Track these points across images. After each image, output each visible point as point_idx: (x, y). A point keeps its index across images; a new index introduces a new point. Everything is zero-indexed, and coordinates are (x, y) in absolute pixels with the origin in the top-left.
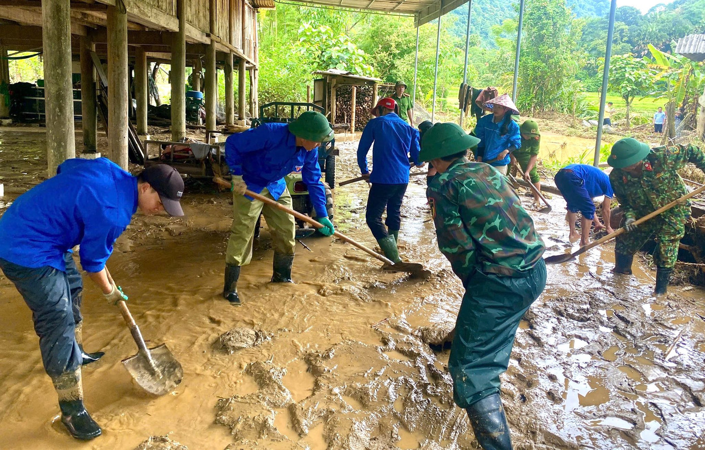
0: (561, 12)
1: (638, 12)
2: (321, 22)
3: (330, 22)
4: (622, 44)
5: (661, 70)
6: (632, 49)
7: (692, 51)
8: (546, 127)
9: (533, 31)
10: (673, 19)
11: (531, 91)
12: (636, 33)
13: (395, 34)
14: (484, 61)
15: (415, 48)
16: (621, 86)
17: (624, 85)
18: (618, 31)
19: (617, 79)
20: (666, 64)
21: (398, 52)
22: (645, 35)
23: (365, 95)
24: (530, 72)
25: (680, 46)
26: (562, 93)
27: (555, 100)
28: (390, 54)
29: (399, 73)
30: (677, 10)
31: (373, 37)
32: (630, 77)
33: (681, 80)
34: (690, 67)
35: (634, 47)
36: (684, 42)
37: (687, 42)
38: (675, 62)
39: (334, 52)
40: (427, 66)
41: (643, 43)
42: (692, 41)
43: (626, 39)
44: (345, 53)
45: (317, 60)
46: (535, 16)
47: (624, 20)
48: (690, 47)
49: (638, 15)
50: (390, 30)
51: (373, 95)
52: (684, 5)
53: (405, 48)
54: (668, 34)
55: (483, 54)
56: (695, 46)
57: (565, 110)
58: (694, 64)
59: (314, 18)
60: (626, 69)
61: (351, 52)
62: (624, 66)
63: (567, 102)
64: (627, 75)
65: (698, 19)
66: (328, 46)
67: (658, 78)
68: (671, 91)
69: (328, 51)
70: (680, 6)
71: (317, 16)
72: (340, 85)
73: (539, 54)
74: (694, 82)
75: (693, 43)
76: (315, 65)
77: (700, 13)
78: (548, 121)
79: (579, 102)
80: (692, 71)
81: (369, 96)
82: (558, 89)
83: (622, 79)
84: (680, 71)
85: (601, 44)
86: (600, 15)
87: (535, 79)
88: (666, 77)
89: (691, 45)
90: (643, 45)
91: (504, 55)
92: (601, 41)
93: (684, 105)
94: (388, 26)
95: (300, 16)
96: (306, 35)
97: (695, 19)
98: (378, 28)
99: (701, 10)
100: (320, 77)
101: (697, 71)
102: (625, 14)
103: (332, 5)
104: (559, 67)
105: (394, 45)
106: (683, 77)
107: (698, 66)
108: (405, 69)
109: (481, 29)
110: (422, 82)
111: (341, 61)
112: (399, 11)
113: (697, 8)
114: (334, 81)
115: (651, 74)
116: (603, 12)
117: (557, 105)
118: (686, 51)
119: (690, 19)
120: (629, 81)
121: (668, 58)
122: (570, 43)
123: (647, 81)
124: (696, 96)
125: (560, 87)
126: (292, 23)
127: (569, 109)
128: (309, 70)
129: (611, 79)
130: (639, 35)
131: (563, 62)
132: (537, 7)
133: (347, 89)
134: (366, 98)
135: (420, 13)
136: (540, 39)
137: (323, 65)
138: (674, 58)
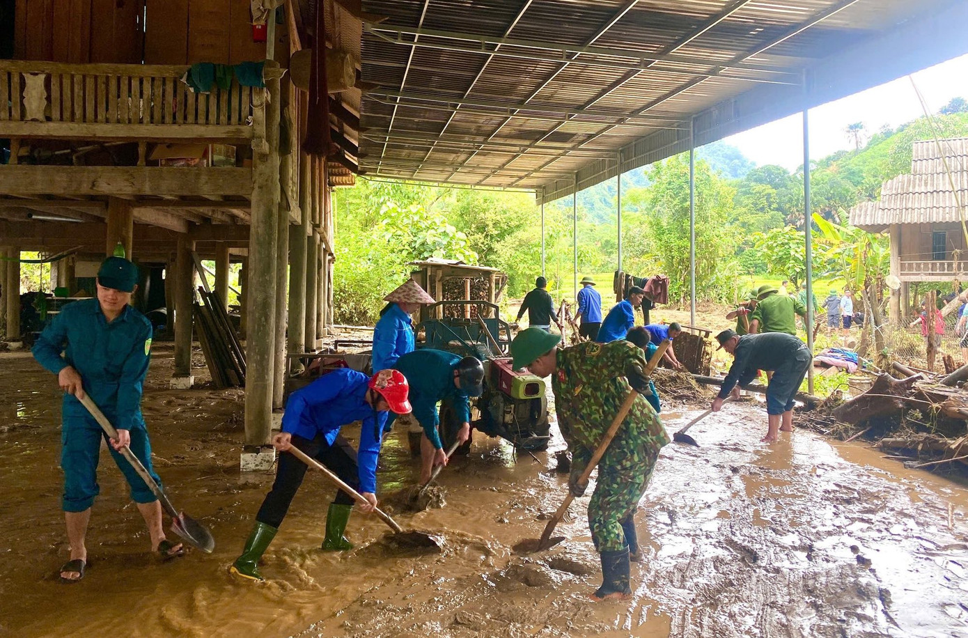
0: (706, 180)
1: (785, 172)
2: (397, 198)
3: (408, 198)
4: (772, 212)
5: (831, 245)
6: (784, 219)
7: (868, 222)
8: (704, 322)
9: (675, 203)
10: (829, 180)
11: (678, 277)
12: (786, 199)
13: (492, 211)
14: (595, 240)
15: (518, 227)
16: (786, 267)
17: (791, 265)
18: (764, 196)
19: (781, 258)
20: (836, 237)
21: (497, 232)
22: (798, 199)
23: (479, 289)
24: (675, 254)
25: (854, 216)
26: (717, 279)
27: (708, 287)
28: (487, 236)
29: (500, 259)
30: (831, 168)
31: (462, 214)
32: (796, 255)
33: (858, 256)
34: (867, 241)
35: (787, 215)
36: (857, 211)
37: (860, 211)
38: (847, 234)
39: (429, 237)
40: (535, 249)
41: (797, 211)
42: (867, 210)
43: (775, 206)
44: (442, 237)
45: (407, 247)
46: (675, 185)
47: (770, 183)
48: (865, 218)
49: (786, 175)
50: (485, 206)
51: (490, 288)
52: (839, 162)
53: (506, 227)
54: (826, 199)
55: (592, 231)
56: (871, 216)
57: (723, 300)
58: (870, 236)
59: (388, 194)
60: (791, 245)
61: (451, 235)
62: (786, 241)
63: (725, 289)
64: (792, 252)
65: (859, 179)
66: (419, 230)
67: (830, 255)
68: (848, 270)
69: (421, 235)
70: (835, 164)
71: (391, 192)
72: (448, 278)
73: (683, 231)
74: (874, 259)
75: (869, 213)
76: (405, 253)
77: (861, 171)
78: (704, 315)
79: (739, 289)
80: (869, 245)
81: (485, 289)
82: (712, 273)
83: (787, 258)
84: (855, 246)
85: (745, 213)
86: (736, 176)
87: (682, 261)
88: (840, 254)
89: (866, 215)
90: (797, 213)
91: (631, 233)
92: (744, 210)
93: (866, 288)
94: (482, 201)
95: (368, 192)
96: (390, 217)
97: (857, 179)
98: (468, 204)
99: (861, 168)
100: (417, 268)
101: (875, 246)
102: (770, 175)
103: (436, 181)
104: (711, 246)
105: (491, 224)
106: (860, 252)
107: (875, 239)
108: (508, 255)
109: (585, 198)
110: (530, 269)
111: (438, 248)
112: (517, 186)
113: (856, 165)
114: (440, 273)
115: (821, 250)
116: (739, 172)
117: (713, 294)
118: (862, 222)
119: (850, 179)
120: (796, 260)
121: (838, 230)
122: (720, 216)
123: (817, 259)
124: (879, 276)
125: (714, 270)
126: (358, 201)
127: (727, 298)
128: (398, 261)
129: (774, 258)
130: (790, 200)
131: (716, 241)
132: (676, 175)
133: (456, 283)
134: (481, 293)
135: (544, 188)
136: (685, 212)
137: (414, 253)
138: (845, 230)
